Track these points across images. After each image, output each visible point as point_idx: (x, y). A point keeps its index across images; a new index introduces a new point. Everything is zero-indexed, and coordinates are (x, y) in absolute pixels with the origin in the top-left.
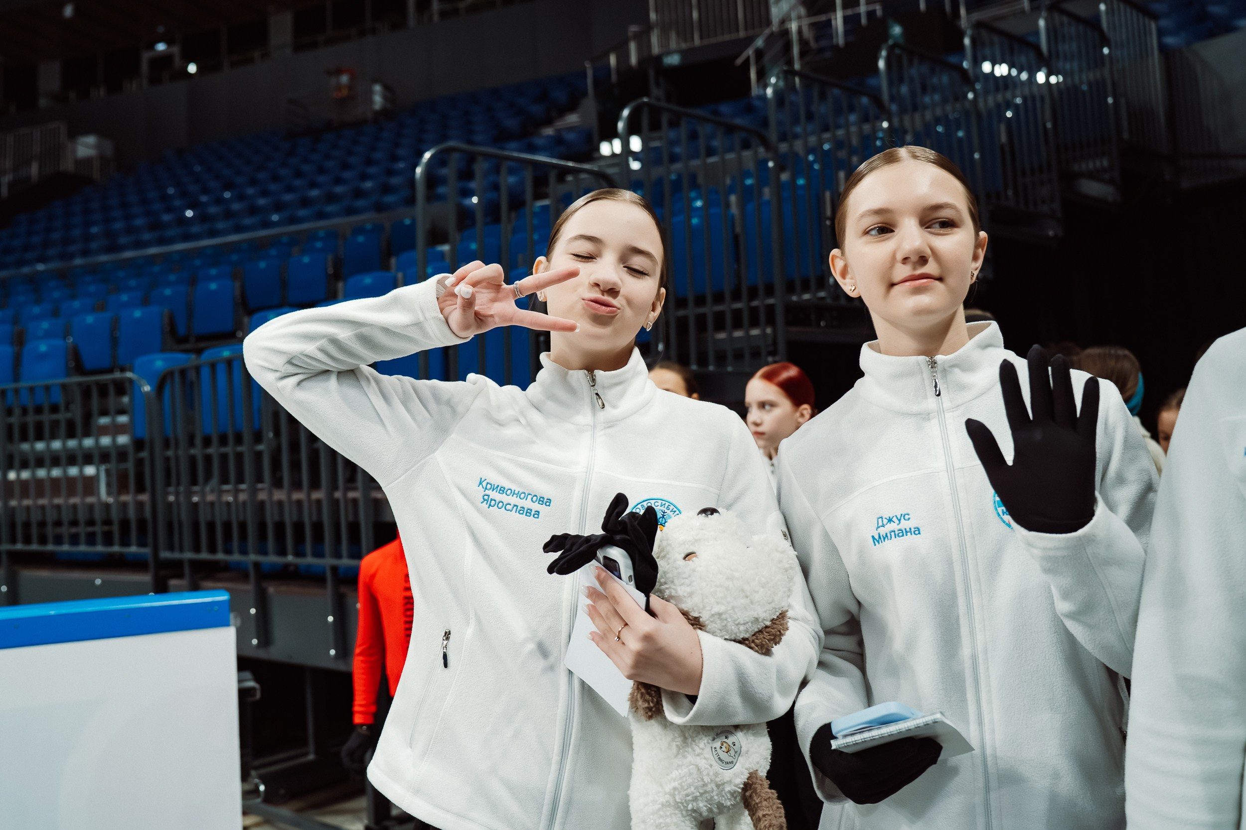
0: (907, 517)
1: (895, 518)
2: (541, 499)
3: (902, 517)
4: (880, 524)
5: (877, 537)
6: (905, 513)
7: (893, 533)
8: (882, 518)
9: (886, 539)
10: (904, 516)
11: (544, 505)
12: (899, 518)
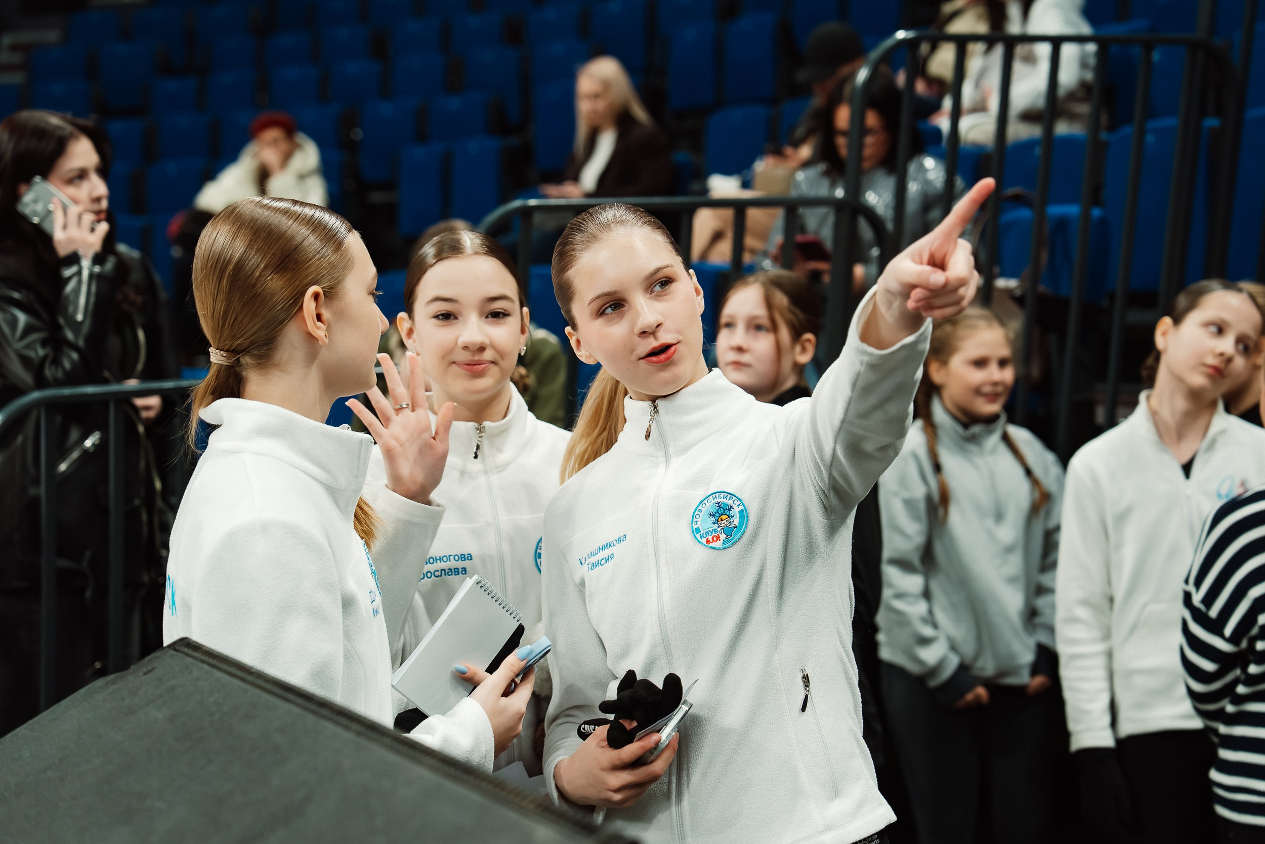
2: (463, 556)
11: (467, 560)
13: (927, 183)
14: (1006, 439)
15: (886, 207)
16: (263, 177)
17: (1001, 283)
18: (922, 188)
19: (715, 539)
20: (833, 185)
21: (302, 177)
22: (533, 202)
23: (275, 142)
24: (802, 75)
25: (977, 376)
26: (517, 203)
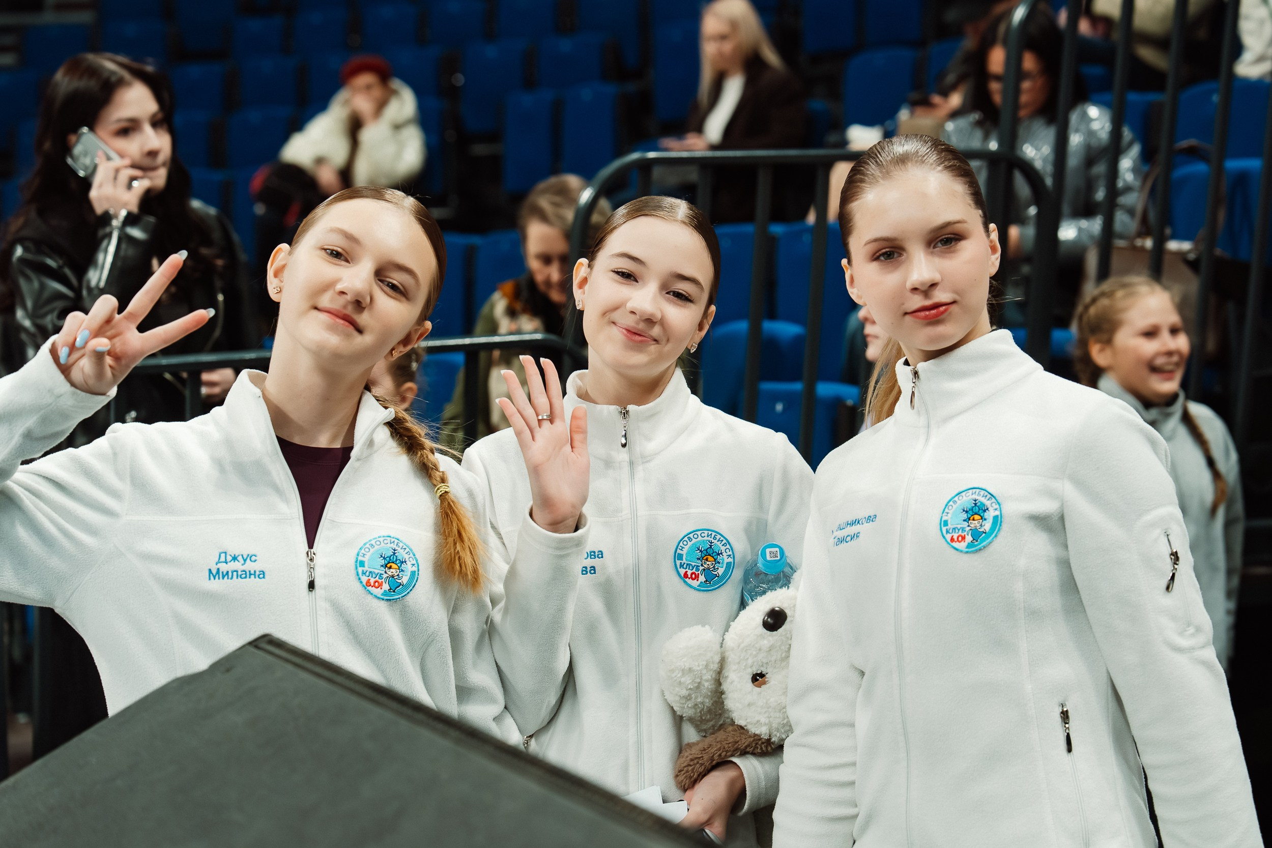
0: (254, 558)
1: (240, 557)
3: (249, 558)
4: (223, 559)
5: (214, 572)
6: (253, 553)
7: (235, 573)
8: (226, 553)
9: (226, 577)
10: (250, 557)
11: (597, 559)
12: (245, 558)
13: (1091, 133)
14: (1187, 419)
15: (1045, 160)
16: (355, 126)
17: (1173, 245)
18: (1085, 140)
19: (960, 539)
20: (986, 137)
21: (397, 127)
22: (652, 155)
23: (368, 87)
24: (952, 15)
25: (1149, 347)
26: (635, 156)
